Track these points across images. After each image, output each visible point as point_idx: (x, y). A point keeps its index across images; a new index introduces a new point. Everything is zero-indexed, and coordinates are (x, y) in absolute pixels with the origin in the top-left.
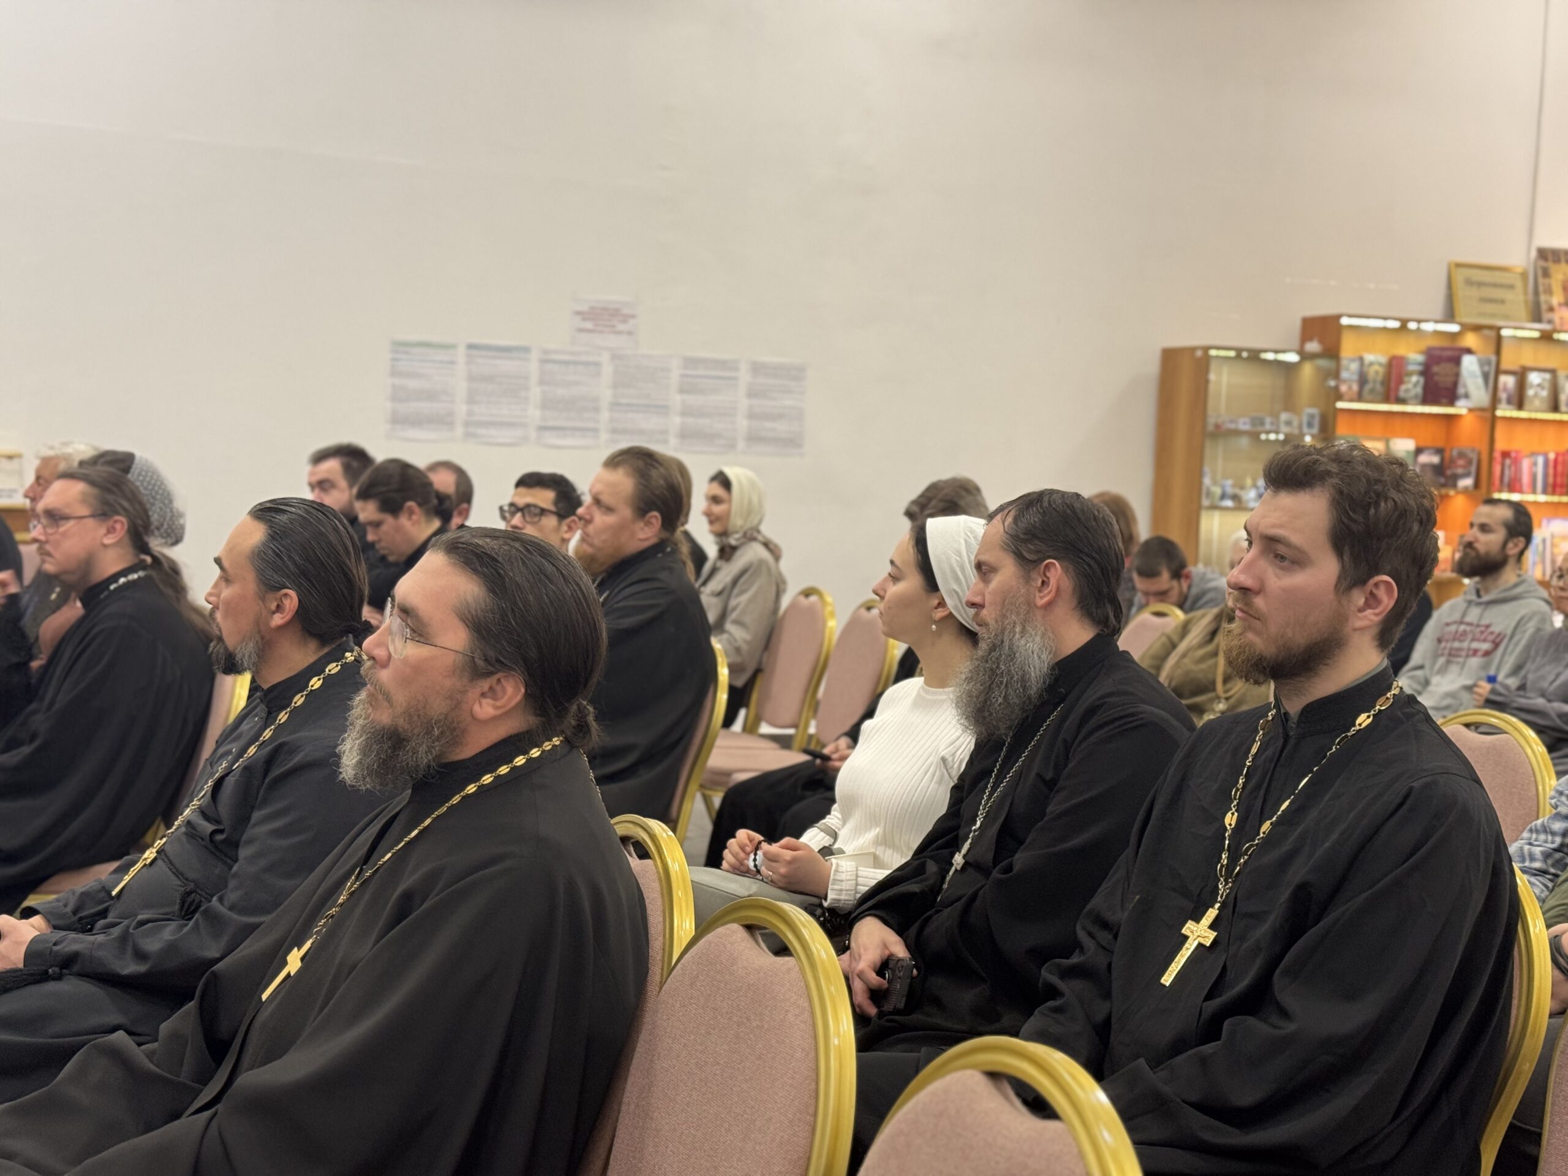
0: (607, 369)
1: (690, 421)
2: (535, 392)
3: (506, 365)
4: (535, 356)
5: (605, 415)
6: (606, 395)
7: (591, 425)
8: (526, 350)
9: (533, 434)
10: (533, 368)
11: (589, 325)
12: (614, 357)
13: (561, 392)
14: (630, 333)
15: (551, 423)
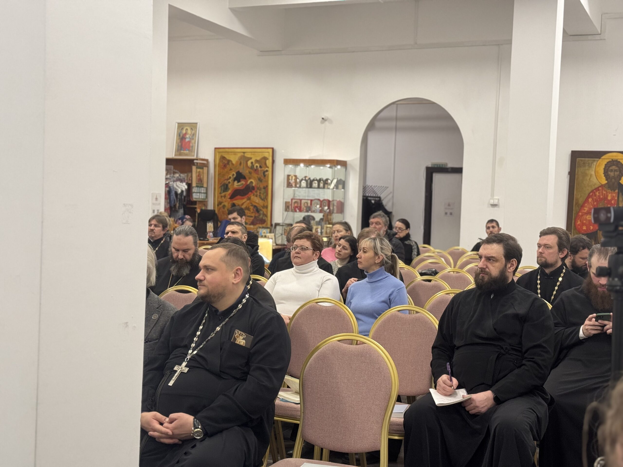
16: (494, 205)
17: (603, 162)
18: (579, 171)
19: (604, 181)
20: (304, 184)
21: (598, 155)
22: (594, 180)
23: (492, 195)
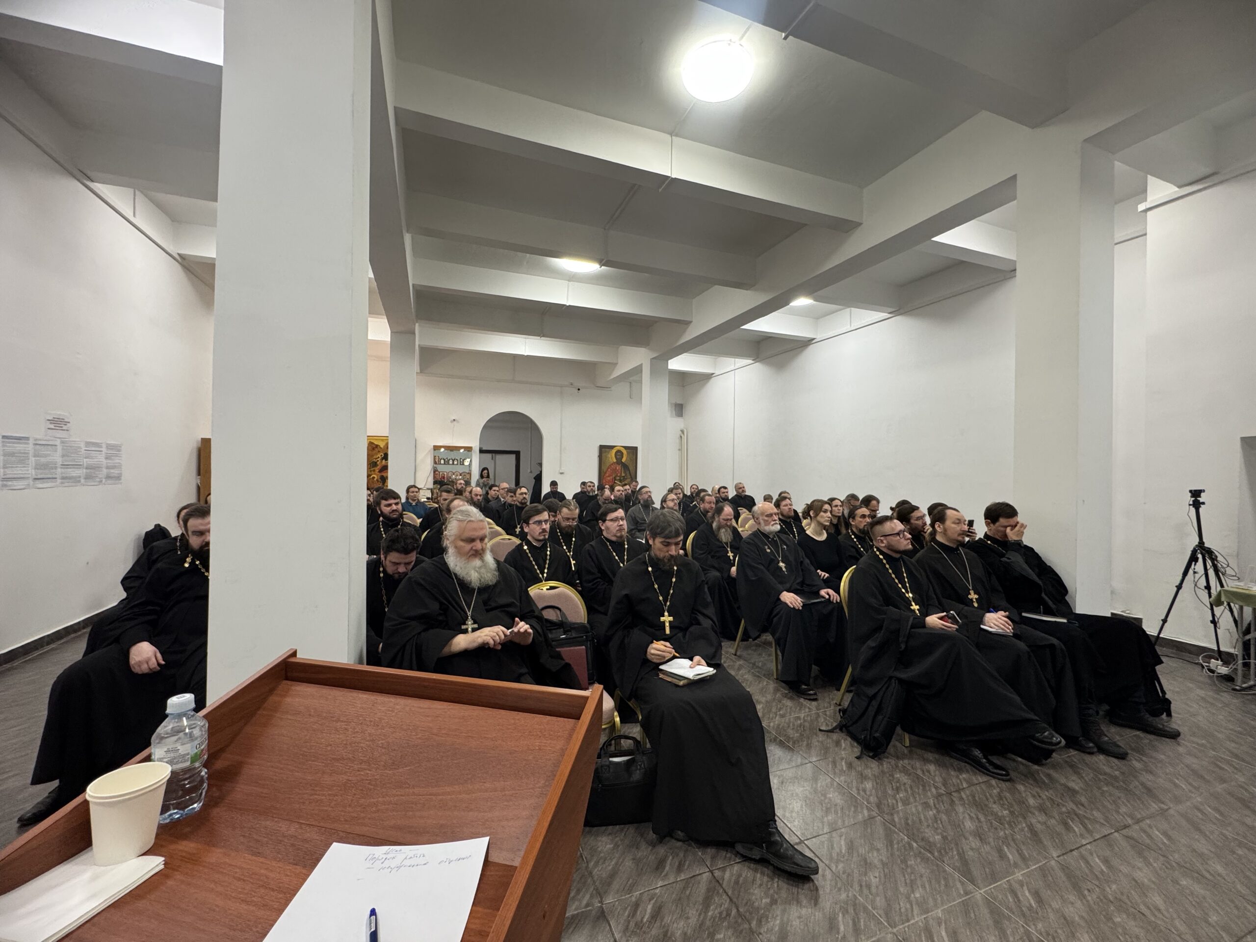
0: (59, 448)
1: (88, 471)
2: (32, 460)
3: (19, 447)
4: (31, 441)
5: (59, 470)
6: (59, 460)
7: (54, 476)
8: (27, 439)
9: (31, 483)
10: (30, 447)
11: (52, 426)
12: (62, 442)
13: (43, 460)
14: (67, 430)
15: (39, 477)
16: (562, 473)
17: (614, 451)
18: (604, 455)
19: (615, 461)
20: (442, 462)
21: (612, 447)
22: (610, 459)
23: (560, 468)
